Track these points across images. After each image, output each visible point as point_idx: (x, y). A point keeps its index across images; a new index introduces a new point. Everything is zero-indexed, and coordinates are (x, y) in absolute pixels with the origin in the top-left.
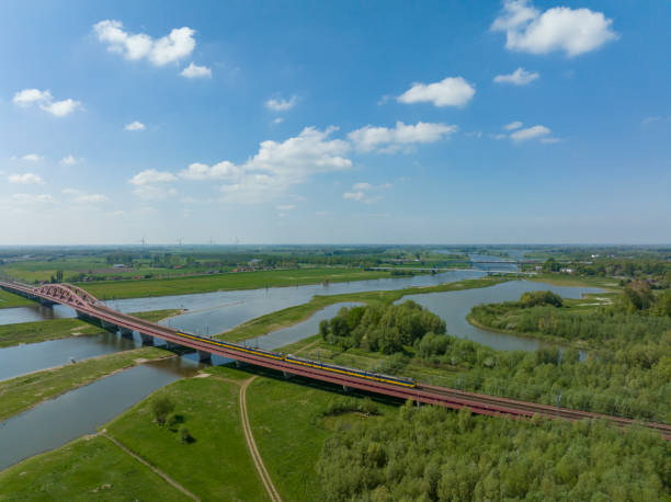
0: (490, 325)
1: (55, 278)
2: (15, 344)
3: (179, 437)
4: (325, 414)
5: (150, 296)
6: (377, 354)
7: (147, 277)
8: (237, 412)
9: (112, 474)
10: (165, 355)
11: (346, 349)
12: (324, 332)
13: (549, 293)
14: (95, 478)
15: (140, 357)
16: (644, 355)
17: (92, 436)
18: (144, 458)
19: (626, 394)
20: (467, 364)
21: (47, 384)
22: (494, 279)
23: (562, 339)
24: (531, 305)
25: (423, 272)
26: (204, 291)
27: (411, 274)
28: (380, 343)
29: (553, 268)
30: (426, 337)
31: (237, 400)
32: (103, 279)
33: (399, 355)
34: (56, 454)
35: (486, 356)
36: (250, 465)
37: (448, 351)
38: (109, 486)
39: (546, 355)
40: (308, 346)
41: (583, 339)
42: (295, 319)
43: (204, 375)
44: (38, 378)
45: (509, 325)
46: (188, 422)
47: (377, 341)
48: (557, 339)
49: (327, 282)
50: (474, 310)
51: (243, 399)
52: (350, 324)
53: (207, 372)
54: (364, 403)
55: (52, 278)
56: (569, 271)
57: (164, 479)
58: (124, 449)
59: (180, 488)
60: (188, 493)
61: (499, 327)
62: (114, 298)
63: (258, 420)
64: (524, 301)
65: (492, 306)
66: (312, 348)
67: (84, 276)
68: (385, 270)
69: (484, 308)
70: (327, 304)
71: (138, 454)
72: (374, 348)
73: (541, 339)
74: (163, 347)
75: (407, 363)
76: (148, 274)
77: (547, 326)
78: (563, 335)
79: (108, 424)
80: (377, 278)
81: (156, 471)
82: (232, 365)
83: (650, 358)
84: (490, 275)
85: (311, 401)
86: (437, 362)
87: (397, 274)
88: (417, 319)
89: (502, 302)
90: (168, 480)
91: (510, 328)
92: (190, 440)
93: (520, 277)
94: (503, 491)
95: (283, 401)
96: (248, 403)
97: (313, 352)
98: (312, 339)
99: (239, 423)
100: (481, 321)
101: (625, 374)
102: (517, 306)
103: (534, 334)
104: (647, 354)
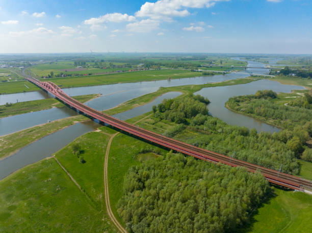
0: (233, 109)
1: (50, 75)
2: (29, 112)
3: (79, 160)
4: (139, 153)
5: (88, 86)
6: (174, 123)
7: (90, 74)
8: (106, 150)
9: (53, 175)
10: (87, 119)
11: (162, 119)
12: (155, 110)
13: (271, 91)
14: (46, 176)
15: (75, 120)
17: (50, 158)
18: (65, 168)
20: (210, 131)
21: (38, 133)
22: (251, 78)
23: (264, 118)
24: (260, 97)
25: (219, 73)
26: (112, 83)
27: (213, 74)
28: (175, 118)
29: (286, 72)
30: (197, 116)
31: (107, 145)
32: (70, 75)
33: (182, 125)
34: (35, 165)
35: (220, 127)
36: (102, 175)
37: (205, 123)
38: (50, 179)
40: (146, 117)
41: (274, 119)
42: (147, 101)
43: (98, 131)
44: (34, 130)
45: (242, 109)
46: (86, 154)
48: (262, 118)
49: (170, 79)
50: (230, 99)
51: (109, 144)
52: (167, 107)
53: (100, 129)
54: (156, 149)
56: (293, 75)
57: (70, 178)
58: (60, 164)
59: (75, 182)
60: (77, 184)
61: (237, 110)
62: (73, 87)
63: (112, 154)
64: (257, 95)
65: (240, 97)
66: (148, 118)
67: (62, 74)
68: (201, 72)
69: (235, 98)
70: (165, 92)
71: (64, 167)
72: (173, 120)
73: (254, 118)
74: (86, 116)
75: (185, 128)
77: (258, 112)
78: (265, 116)
79: (55, 153)
80: (194, 76)
81: (69, 174)
82: (110, 127)
84: (252, 76)
85: (136, 146)
86: (198, 129)
87: (205, 74)
88: (195, 107)
89: (246, 95)
90: (72, 178)
91: (242, 111)
92: (84, 162)
93: (266, 77)
95: (125, 146)
96: (111, 145)
97: (147, 120)
98: (150, 113)
99: (104, 155)
100: (230, 106)
101: (271, 144)
102: (253, 97)
103: (252, 115)
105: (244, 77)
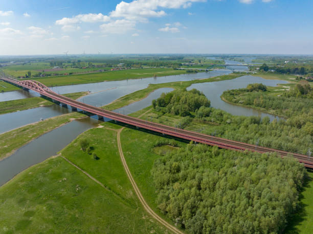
0: (231, 101)
1: (28, 75)
2: (15, 111)
3: (92, 157)
4: (155, 146)
5: (73, 84)
6: (178, 116)
7: (70, 74)
8: (117, 145)
9: (66, 174)
10: (83, 116)
11: (164, 113)
12: (154, 105)
13: (261, 84)
14: (60, 176)
15: (72, 117)
16: (299, 121)
17: (56, 156)
18: (78, 166)
19: (288, 140)
20: (219, 122)
21: (33, 131)
22: (235, 75)
23: (264, 109)
24: (252, 91)
25: (202, 70)
26: (97, 81)
27: (196, 72)
28: (180, 111)
29: (265, 69)
30: (201, 108)
31: (116, 139)
32: (50, 75)
33: (188, 117)
34: (42, 165)
35: (228, 118)
36: (123, 170)
37: (210, 115)
38: (66, 179)
39: (255, 120)
40: (147, 112)
41: (274, 109)
42: (141, 97)
43: (101, 127)
44: (28, 129)
45: (240, 102)
46: (96, 150)
47: (178, 110)
48: (262, 109)
49: (156, 76)
50: (224, 93)
51: (119, 139)
52: (167, 101)
53: (103, 125)
54: (171, 141)
55: (26, 75)
56: (272, 71)
57: (88, 176)
58: (70, 162)
59: (95, 180)
60: (98, 182)
61: (235, 102)
62: (56, 86)
63: (126, 149)
64: (248, 89)
65: (233, 91)
66: (149, 113)
67: (40, 74)
68: (184, 70)
69: (229, 92)
70: (156, 89)
71: (76, 165)
72: (177, 113)
73: (254, 109)
74: (81, 112)
75: (191, 121)
76: (71, 72)
77: (257, 102)
78: (264, 107)
79: (61, 151)
80: (179, 74)
81: (84, 172)
82: (113, 122)
83: (302, 123)
84: (234, 72)
85: (149, 140)
86: (205, 120)
87: (189, 72)
88: (197, 100)
89: (238, 89)
90: (91, 177)
91: (240, 103)
92: (97, 158)
93: (248, 74)
94: (228, 187)
95: (136, 140)
96: (121, 141)
97: (149, 115)
98: (149, 108)
99: (117, 150)
100: (227, 99)
101: (289, 131)
102: (245, 90)
103: (251, 106)
104: (301, 121)
105: (227, 74)
